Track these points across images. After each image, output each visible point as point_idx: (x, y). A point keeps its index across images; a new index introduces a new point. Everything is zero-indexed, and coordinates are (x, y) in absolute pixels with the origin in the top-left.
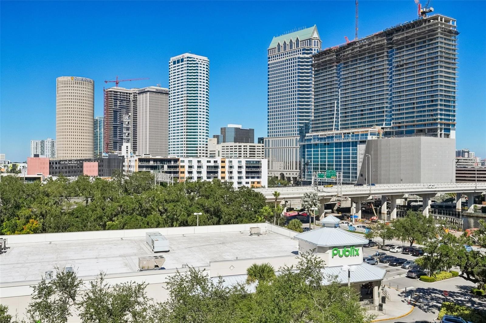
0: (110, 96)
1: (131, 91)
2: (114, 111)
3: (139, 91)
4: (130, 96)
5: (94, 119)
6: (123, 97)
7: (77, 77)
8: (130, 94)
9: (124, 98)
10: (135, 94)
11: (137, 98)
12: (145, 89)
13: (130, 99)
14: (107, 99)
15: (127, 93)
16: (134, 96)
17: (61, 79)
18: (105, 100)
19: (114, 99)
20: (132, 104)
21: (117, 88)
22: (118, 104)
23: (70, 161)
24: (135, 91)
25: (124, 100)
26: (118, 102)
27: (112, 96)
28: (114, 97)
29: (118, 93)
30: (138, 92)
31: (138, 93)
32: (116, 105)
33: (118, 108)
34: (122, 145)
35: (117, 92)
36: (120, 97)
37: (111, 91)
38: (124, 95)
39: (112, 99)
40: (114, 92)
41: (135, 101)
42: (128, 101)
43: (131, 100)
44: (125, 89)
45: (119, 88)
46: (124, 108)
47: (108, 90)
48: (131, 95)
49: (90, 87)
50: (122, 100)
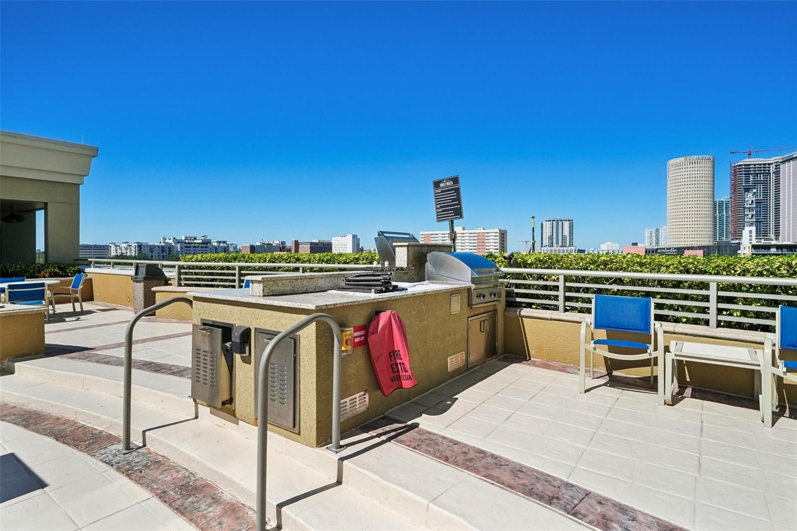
0: (739, 172)
1: (772, 160)
2: (744, 189)
3: (783, 159)
4: (769, 167)
5: (714, 202)
6: (758, 171)
7: (692, 157)
8: (769, 164)
9: (760, 171)
10: (778, 164)
11: (780, 168)
12: (792, 155)
13: (769, 171)
14: (734, 176)
15: (765, 164)
16: (776, 166)
17: (672, 162)
18: (733, 177)
19: (745, 174)
20: (773, 177)
21: (750, 160)
22: (751, 180)
23: (668, 249)
24: (777, 160)
25: (760, 174)
26: (751, 177)
27: (742, 171)
28: (745, 171)
29: (751, 166)
30: (781, 160)
31: (781, 162)
32: (747, 181)
33: (751, 184)
34: (744, 229)
35: (749, 165)
36: (755, 171)
37: (739, 165)
38: (760, 168)
39: (741, 174)
40: (745, 165)
41: (777, 173)
42: (766, 173)
43: (771, 172)
44: (761, 159)
45: (752, 160)
46: (760, 183)
47: (736, 165)
48: (771, 166)
49: (709, 164)
50: (758, 174)
